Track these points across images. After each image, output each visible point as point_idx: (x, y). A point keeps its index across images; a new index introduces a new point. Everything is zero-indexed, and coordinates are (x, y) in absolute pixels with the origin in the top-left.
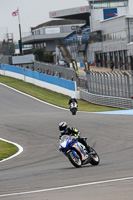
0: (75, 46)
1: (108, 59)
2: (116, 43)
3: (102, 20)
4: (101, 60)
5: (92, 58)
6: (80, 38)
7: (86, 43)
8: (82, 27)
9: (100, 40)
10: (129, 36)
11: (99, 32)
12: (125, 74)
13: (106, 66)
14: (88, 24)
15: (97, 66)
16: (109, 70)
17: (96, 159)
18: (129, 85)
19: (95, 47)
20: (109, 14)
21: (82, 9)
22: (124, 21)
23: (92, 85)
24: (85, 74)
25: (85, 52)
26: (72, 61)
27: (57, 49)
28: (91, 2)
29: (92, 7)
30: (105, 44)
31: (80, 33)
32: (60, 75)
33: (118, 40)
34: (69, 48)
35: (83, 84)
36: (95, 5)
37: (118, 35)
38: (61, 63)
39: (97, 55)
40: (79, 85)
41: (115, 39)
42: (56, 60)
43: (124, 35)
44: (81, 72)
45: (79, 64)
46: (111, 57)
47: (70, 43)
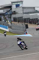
0: (8, 16)
1: (17, 19)
2: (19, 15)
3: (15, 8)
4: (15, 20)
5: (12, 19)
6: (9, 13)
7: (11, 15)
8: (10, 10)
9: (15, 14)
10: (23, 13)
11: (15, 11)
12: (22, 24)
13: (17, 22)
14: (11, 9)
15: (14, 22)
16: (18, 23)
17: (27, 48)
18: (23, 27)
19: (13, 16)
20: (17, 6)
21: (9, 4)
22: (22, 8)
23: (13, 27)
24: (11, 24)
25: (10, 18)
26: (7, 20)
27: (2, 17)
28: (12, 3)
29: (12, 4)
30: (16, 15)
31: (9, 12)
32: (3, 24)
33: (20, 14)
34: (6, 16)
35: (10, 27)
36: (13, 3)
37: (20, 12)
38: (4, 21)
39: (14, 18)
40: (9, 27)
41: (19, 14)
42: (2, 20)
43: (22, 12)
44: (9, 23)
45: (9, 21)
46: (18, 19)
47: (6, 15)
